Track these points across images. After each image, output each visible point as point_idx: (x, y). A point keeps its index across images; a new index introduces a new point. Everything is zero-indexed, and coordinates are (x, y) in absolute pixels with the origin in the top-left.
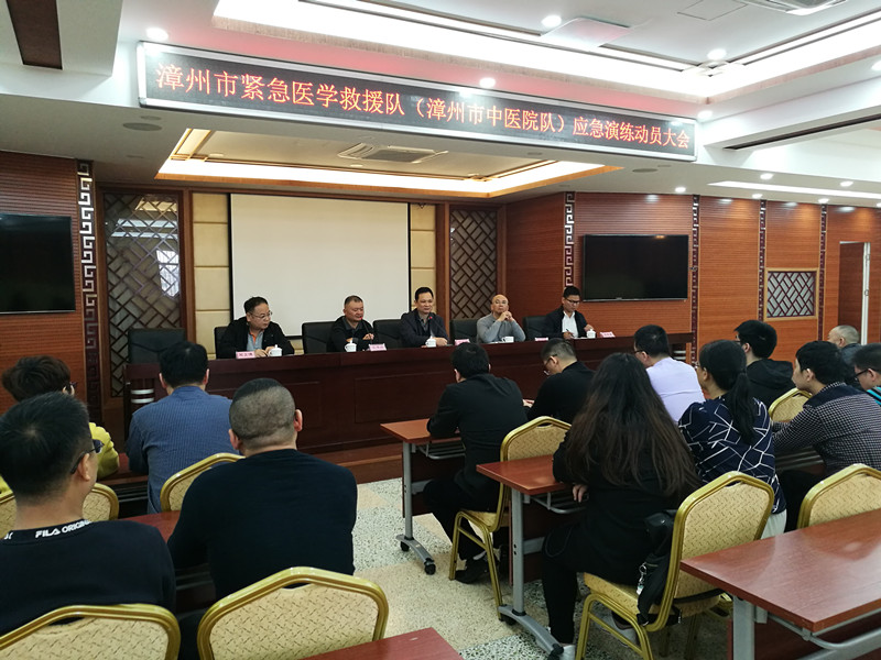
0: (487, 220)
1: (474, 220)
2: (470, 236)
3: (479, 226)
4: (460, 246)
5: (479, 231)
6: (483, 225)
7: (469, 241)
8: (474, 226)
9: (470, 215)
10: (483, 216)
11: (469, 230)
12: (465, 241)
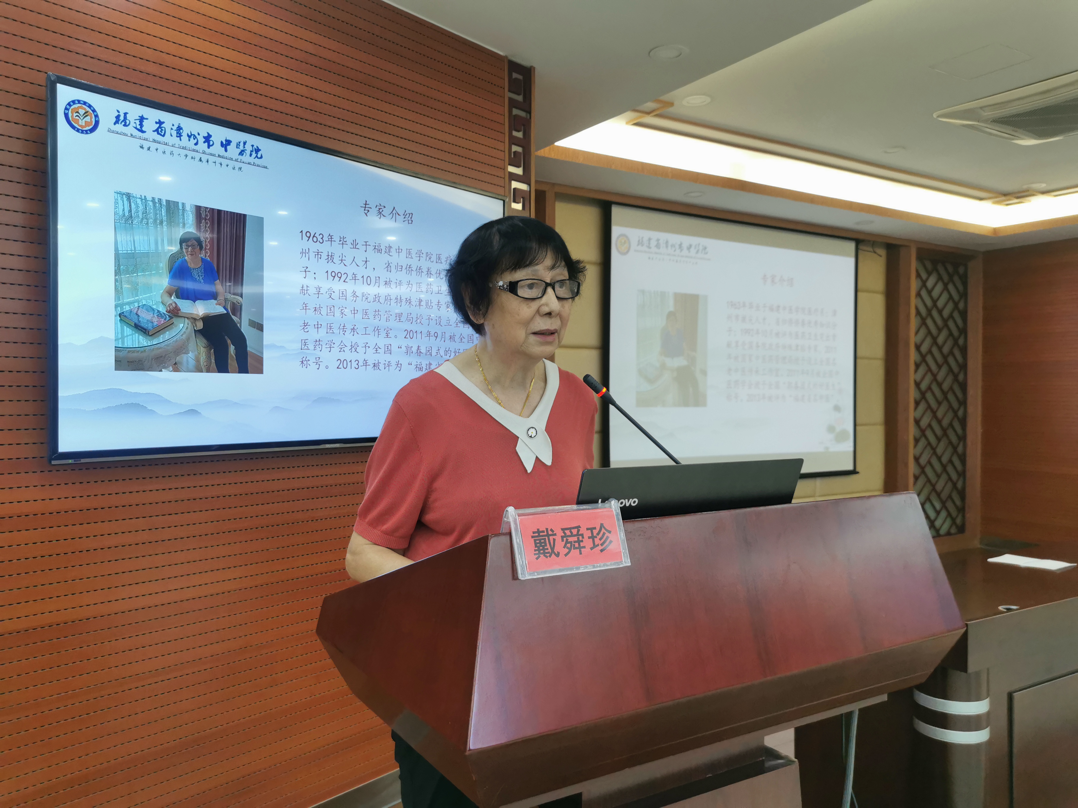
0: (956, 278)
1: (940, 278)
2: (935, 302)
3: (946, 288)
4: (923, 323)
5: (945, 296)
6: (951, 287)
7: (935, 313)
8: (939, 287)
9: (935, 269)
10: (951, 269)
11: (935, 293)
12: (929, 311)
